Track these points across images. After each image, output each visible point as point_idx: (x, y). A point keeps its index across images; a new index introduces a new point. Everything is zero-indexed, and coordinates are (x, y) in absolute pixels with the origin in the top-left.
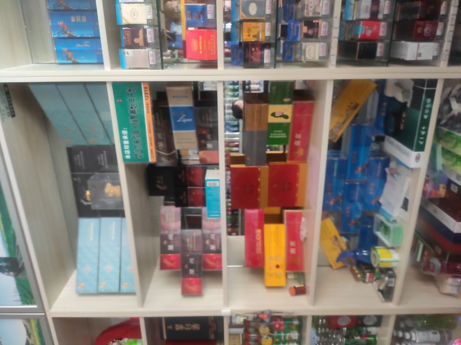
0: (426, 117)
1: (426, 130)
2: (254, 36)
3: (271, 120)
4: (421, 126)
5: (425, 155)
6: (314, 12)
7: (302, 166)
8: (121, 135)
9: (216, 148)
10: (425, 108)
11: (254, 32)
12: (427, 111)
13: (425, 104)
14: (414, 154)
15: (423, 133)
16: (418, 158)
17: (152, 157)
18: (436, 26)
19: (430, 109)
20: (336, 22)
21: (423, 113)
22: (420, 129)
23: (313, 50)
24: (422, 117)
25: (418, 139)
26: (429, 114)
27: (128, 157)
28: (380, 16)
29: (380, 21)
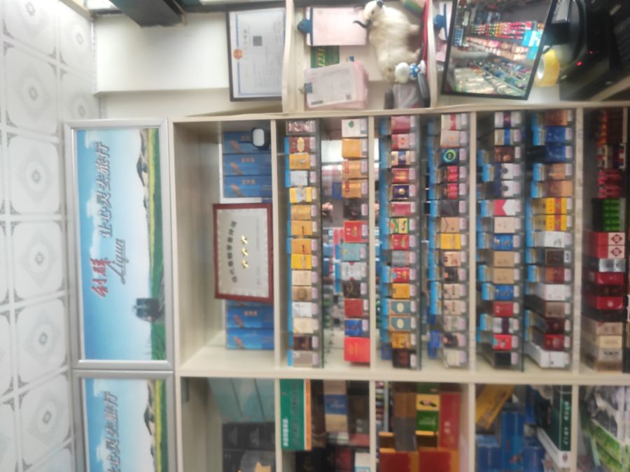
0: (566, 418)
1: (569, 431)
2: (402, 344)
3: (420, 407)
4: (563, 426)
5: (573, 455)
6: (453, 328)
7: (453, 453)
8: (282, 423)
9: (367, 431)
10: (564, 410)
11: (401, 341)
12: (567, 413)
13: (564, 406)
14: (561, 453)
15: (566, 433)
16: (565, 458)
17: (308, 444)
18: (563, 339)
19: (570, 412)
20: (472, 336)
21: (563, 415)
22: (563, 430)
23: (454, 356)
24: (563, 420)
25: (563, 440)
26: (570, 416)
27: (286, 444)
28: (511, 331)
29: (511, 334)
